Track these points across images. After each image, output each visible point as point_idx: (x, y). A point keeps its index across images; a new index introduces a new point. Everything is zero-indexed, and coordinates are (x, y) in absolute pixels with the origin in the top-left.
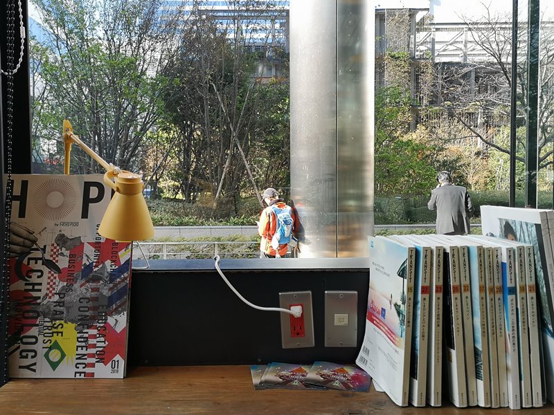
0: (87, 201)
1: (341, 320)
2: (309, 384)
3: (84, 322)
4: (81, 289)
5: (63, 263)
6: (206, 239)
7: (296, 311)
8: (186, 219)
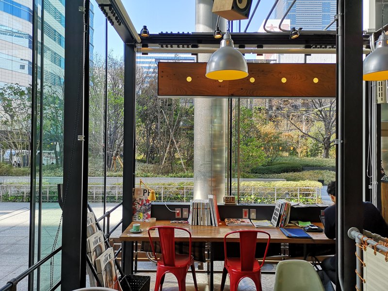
0: (144, 193)
1: (185, 213)
2: (179, 223)
3: (144, 213)
4: (143, 207)
5: (140, 203)
6: (158, 184)
7: (178, 212)
8: (149, 174)
